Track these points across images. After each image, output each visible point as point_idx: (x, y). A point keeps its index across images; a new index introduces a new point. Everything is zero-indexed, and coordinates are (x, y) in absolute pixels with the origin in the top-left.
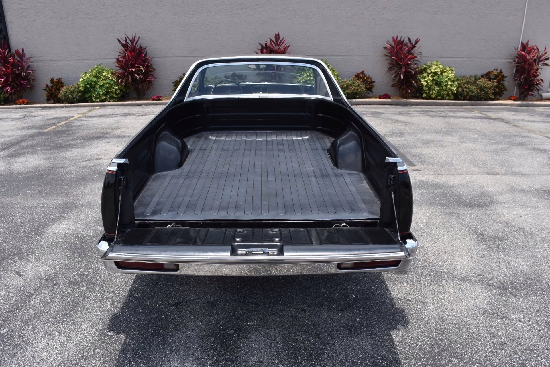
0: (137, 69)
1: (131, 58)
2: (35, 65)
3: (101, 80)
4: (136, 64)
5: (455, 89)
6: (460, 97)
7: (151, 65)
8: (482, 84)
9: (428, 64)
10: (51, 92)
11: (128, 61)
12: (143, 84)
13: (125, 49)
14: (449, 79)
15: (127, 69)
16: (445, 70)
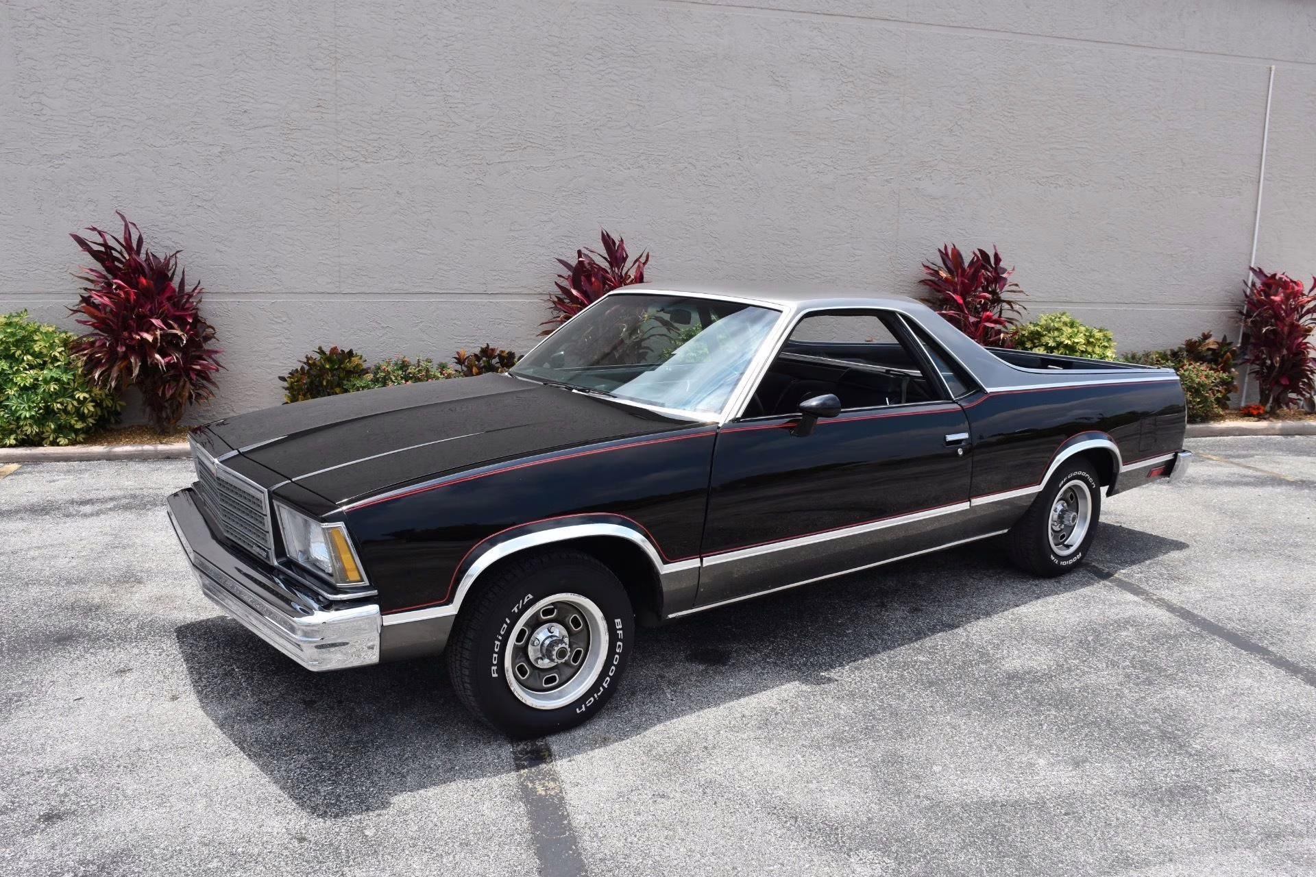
0: (159, 332)
3: (25, 369)
4: (153, 317)
11: (123, 307)
12: (181, 384)
13: (104, 268)
15: (126, 334)
16: (1092, 340)
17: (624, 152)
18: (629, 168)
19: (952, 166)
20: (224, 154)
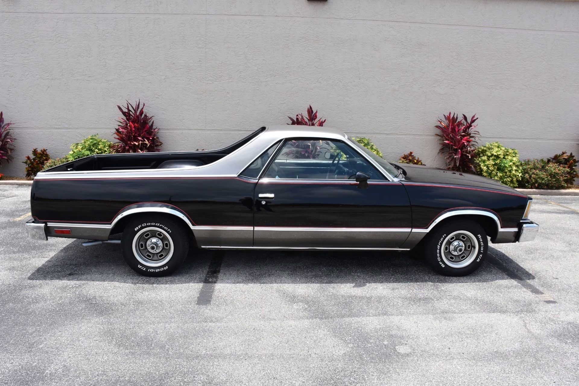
0: (140, 142)
1: (134, 129)
2: (15, 132)
4: (139, 137)
5: (520, 175)
6: (527, 185)
7: (157, 138)
8: (552, 169)
9: (487, 146)
10: (32, 166)
11: (130, 133)
13: (126, 118)
14: (514, 163)
15: (129, 142)
16: (507, 153)
17: (314, 77)
18: (315, 83)
19: (449, 81)
20: (166, 79)
